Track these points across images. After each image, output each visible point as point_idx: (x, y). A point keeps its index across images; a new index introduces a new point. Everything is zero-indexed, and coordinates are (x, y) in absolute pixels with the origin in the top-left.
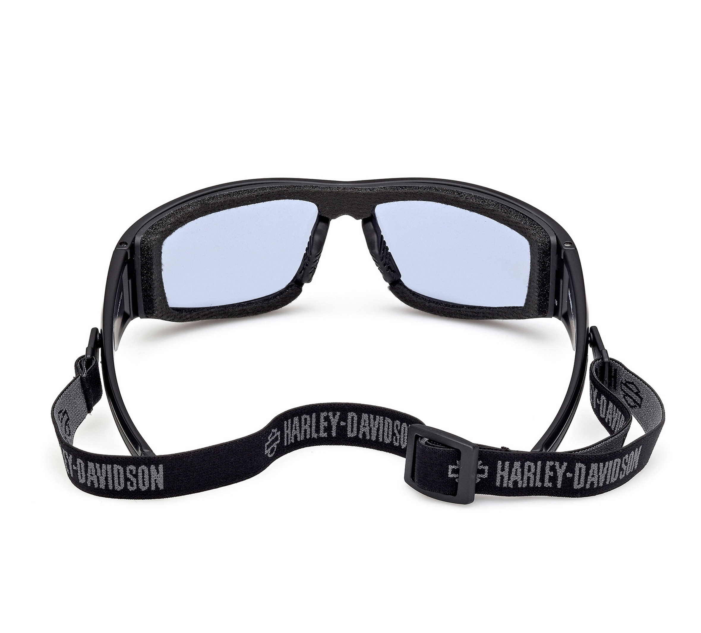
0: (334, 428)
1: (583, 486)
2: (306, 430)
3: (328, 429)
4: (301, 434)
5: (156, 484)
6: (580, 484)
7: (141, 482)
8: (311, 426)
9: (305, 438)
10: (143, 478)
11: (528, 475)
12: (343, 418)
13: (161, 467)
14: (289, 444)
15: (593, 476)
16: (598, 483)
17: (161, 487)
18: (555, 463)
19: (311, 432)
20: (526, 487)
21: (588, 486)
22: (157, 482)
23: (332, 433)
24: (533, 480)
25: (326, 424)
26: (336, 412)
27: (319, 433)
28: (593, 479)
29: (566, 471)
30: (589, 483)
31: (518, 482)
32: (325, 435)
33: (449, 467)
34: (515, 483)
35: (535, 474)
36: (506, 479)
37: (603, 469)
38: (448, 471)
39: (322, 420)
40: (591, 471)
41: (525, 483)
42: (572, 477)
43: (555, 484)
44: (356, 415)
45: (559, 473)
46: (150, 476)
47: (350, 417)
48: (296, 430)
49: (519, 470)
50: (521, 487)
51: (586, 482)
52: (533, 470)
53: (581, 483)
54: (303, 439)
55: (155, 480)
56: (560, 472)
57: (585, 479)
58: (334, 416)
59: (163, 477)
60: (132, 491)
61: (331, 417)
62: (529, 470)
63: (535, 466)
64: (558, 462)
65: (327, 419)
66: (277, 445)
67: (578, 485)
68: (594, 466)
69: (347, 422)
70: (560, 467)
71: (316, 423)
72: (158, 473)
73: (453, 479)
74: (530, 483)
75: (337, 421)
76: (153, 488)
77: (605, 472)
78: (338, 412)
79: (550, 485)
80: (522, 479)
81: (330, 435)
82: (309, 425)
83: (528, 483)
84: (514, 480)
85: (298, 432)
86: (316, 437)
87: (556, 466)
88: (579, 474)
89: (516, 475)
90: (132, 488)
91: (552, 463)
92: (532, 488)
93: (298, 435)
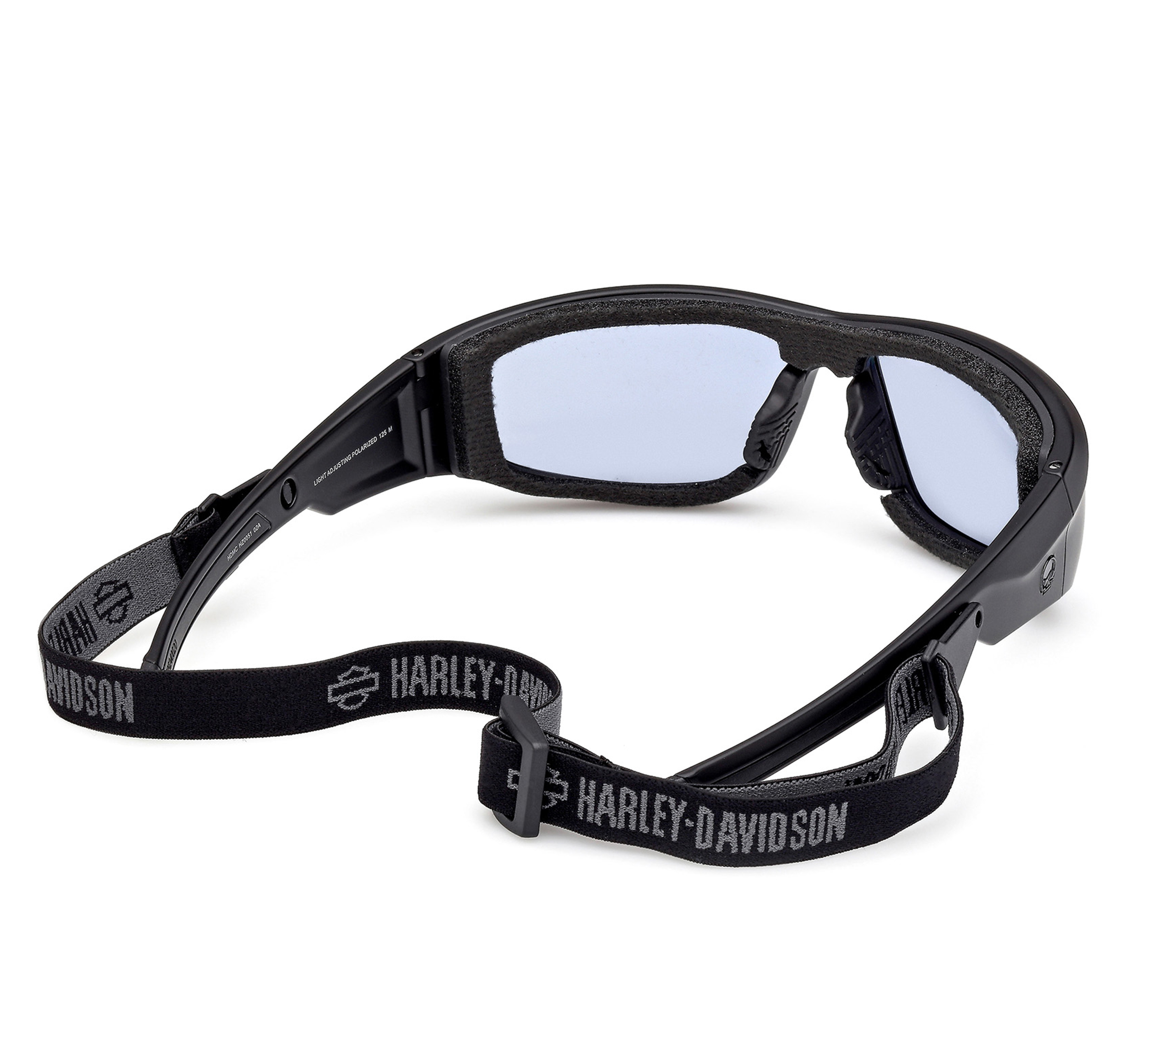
0: (486, 685)
1: (709, 846)
2: (441, 680)
3: (477, 686)
4: (430, 685)
5: (123, 712)
6: (705, 842)
7: (102, 705)
8: (448, 676)
9: (439, 692)
10: (106, 699)
11: (626, 810)
12: (499, 673)
13: (129, 686)
14: (402, 697)
15: (727, 833)
16: (740, 846)
17: (131, 720)
18: (668, 799)
19: (449, 685)
20: (622, 830)
21: (719, 848)
22: (124, 709)
23: (482, 693)
24: (635, 820)
25: (474, 677)
26: (489, 661)
27: (462, 689)
28: (728, 838)
29: (684, 817)
30: (721, 843)
31: (608, 819)
32: (472, 695)
33: (508, 771)
34: (605, 818)
35: (638, 810)
36: (591, 809)
37: (748, 825)
38: (507, 779)
39: (467, 670)
40: (723, 824)
41: (620, 822)
42: (692, 827)
43: (668, 834)
44: (516, 671)
45: (674, 816)
46: (114, 697)
47: (507, 673)
48: (418, 676)
49: (611, 799)
50: (615, 827)
51: (715, 840)
52: (634, 804)
53: (707, 841)
54: (434, 694)
55: (122, 706)
56: (677, 815)
57: (713, 835)
58: (487, 665)
59: (132, 703)
60: (91, 716)
61: (482, 668)
62: (628, 803)
63: (638, 797)
64: (674, 798)
65: (475, 668)
66: (370, 693)
67: (702, 843)
68: (728, 817)
69: (504, 680)
70: (677, 808)
71: (458, 672)
72: (125, 695)
73: (514, 791)
74: (630, 824)
75: (490, 675)
76: (119, 718)
77: (753, 831)
78: (492, 661)
79: (661, 833)
80: (616, 815)
81: (479, 695)
82: (446, 673)
83: (627, 822)
84: (603, 813)
85: (423, 681)
86: (457, 695)
87: (670, 804)
88: (704, 825)
89: (606, 805)
90: (91, 711)
91: (664, 798)
92: (634, 832)
93: (425, 687)
